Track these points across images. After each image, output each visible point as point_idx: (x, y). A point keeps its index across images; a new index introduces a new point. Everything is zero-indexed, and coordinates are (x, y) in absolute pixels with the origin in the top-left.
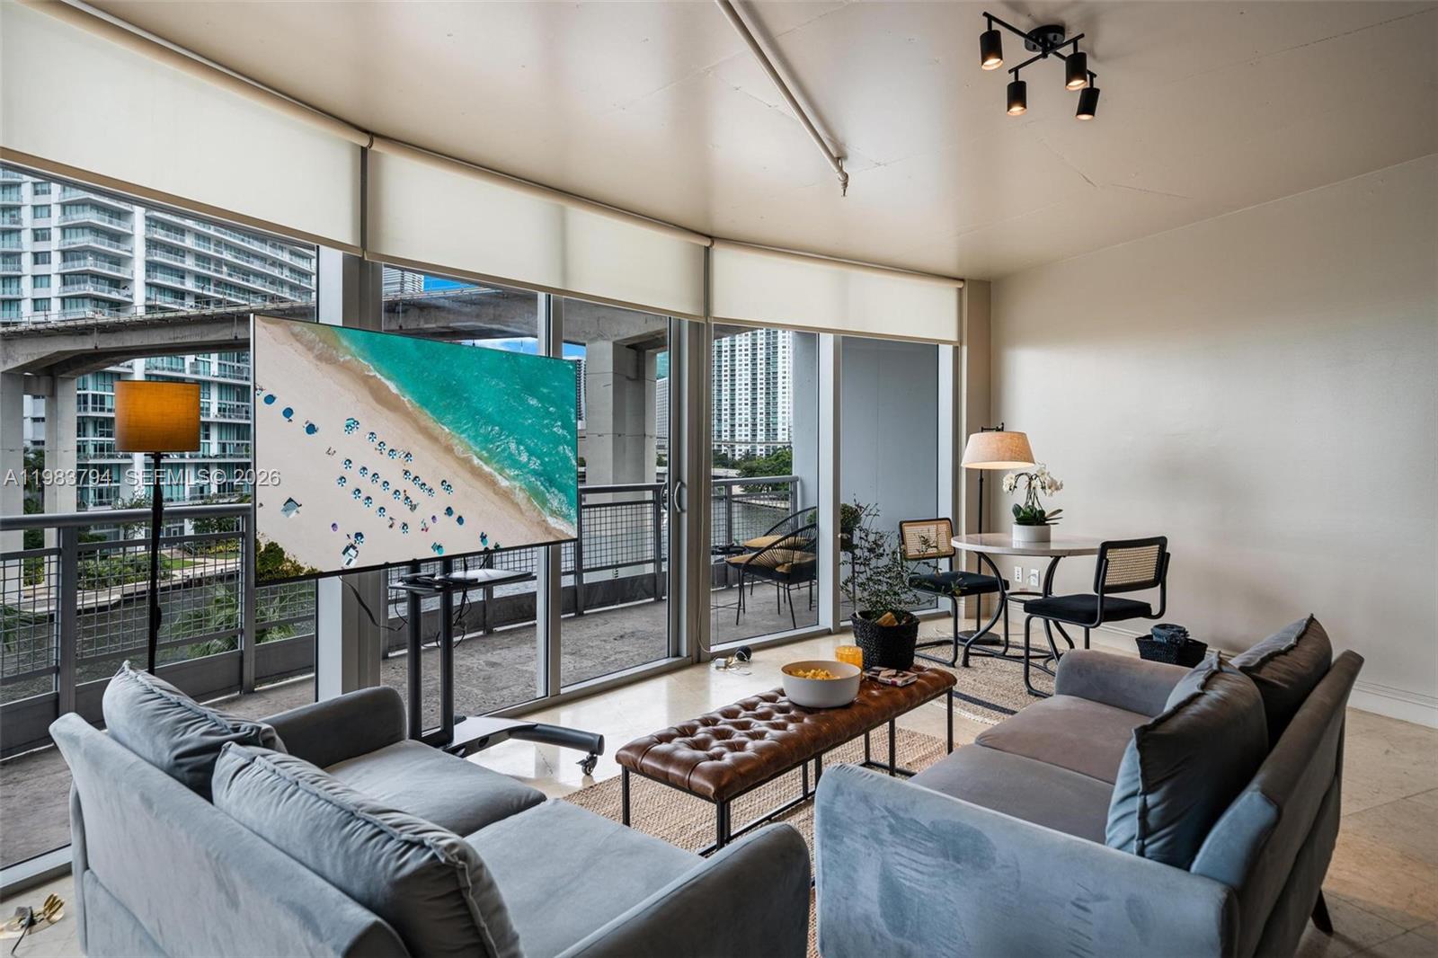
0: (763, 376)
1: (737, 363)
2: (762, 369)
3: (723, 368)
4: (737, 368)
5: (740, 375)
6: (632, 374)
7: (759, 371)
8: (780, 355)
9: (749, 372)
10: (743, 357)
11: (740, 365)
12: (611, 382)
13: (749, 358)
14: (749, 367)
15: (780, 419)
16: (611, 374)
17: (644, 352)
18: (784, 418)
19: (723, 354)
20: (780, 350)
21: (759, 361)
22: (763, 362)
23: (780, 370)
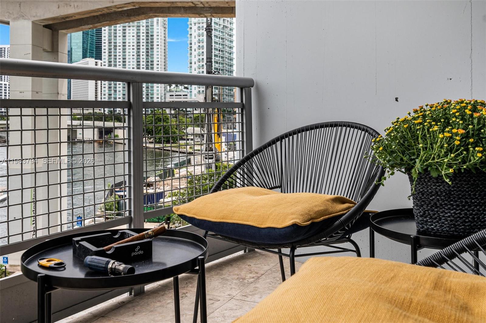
0: (144, 63)
1: (127, 54)
2: (143, 59)
3: (118, 57)
4: (127, 57)
5: (129, 62)
6: (47, 47)
7: (141, 60)
8: (155, 50)
9: (135, 60)
10: (131, 50)
11: (129, 55)
12: (30, 52)
13: (135, 51)
14: (135, 57)
15: (155, 91)
16: (31, 46)
17: (58, 32)
18: (158, 90)
19: (118, 48)
20: (155, 47)
21: (141, 54)
22: (144, 54)
23: (155, 60)
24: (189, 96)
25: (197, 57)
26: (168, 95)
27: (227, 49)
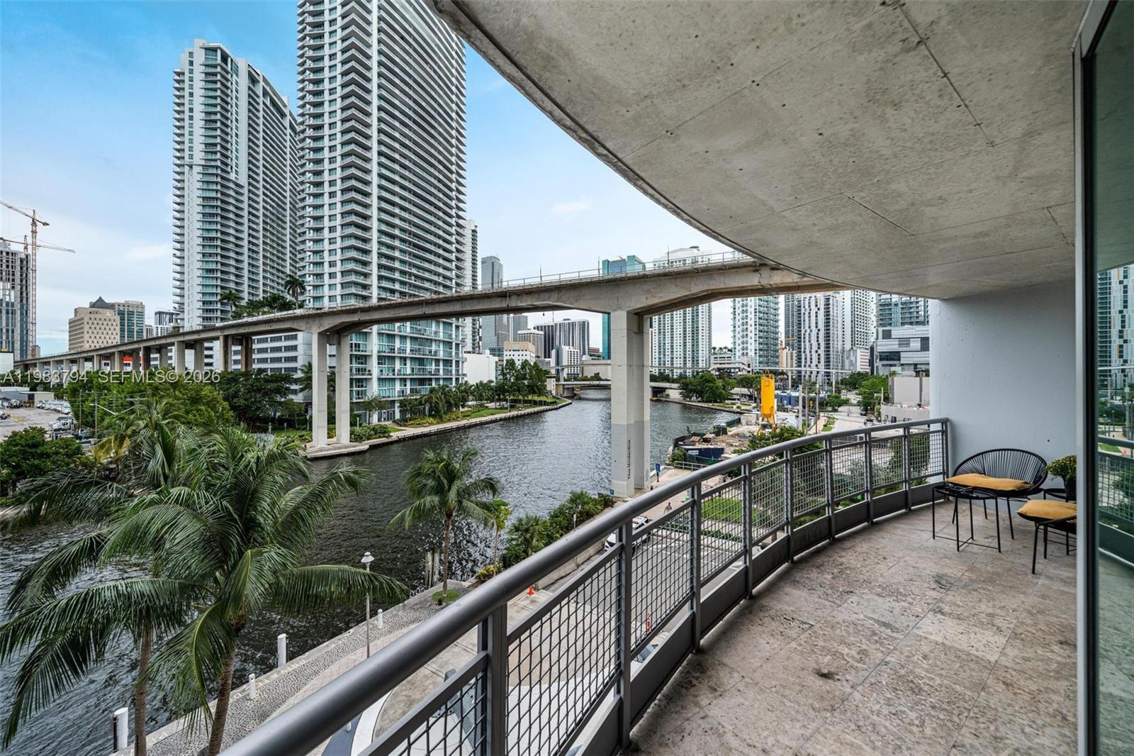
1: (675, 322)
4: (675, 324)
6: (636, 330)
8: (700, 316)
12: (626, 335)
13: (682, 318)
15: (700, 354)
16: (626, 330)
17: (643, 317)
23: (700, 325)
24: (732, 358)
25: (741, 321)
26: (712, 357)
27: (772, 311)
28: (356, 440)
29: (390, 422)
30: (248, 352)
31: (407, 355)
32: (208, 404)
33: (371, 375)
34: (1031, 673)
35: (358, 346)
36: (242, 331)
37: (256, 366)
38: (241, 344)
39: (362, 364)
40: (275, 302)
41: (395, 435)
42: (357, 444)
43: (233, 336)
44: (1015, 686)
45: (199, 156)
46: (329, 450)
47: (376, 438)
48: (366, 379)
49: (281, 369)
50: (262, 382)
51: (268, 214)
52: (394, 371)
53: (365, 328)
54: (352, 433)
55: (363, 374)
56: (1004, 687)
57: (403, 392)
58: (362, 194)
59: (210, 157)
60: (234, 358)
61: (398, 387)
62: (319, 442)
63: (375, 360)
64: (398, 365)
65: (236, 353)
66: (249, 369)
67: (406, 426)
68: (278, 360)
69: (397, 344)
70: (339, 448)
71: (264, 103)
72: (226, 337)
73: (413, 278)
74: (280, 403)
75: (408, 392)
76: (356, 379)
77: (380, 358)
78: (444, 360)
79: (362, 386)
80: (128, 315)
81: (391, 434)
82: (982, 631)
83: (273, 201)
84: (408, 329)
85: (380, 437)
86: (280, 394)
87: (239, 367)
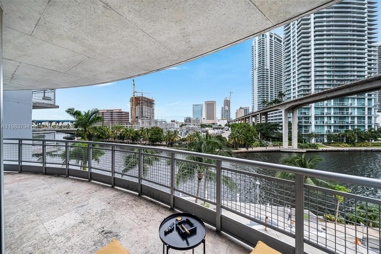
28: (300, 148)
29: (321, 143)
30: (267, 117)
31: (332, 115)
32: (252, 132)
33: (311, 124)
34: (30, 230)
35: (305, 113)
36: (264, 111)
37: (268, 122)
38: (265, 115)
39: (307, 120)
40: (276, 101)
41: (320, 149)
42: (301, 149)
43: (263, 113)
44: (30, 223)
45: (257, 66)
46: (288, 150)
47: (310, 148)
48: (309, 125)
49: (277, 122)
50: (270, 126)
51: (276, 75)
52: (324, 122)
53: (304, 106)
54: (298, 145)
55: (307, 124)
56: (33, 220)
57: (329, 131)
58: (306, 55)
59: (260, 65)
60: (263, 119)
61: (326, 129)
62: (285, 146)
63: (313, 118)
64: (326, 120)
65: (263, 118)
66: (267, 122)
67: (330, 146)
68: (276, 119)
69: (326, 111)
70: (293, 150)
71: (275, 42)
72: (261, 114)
73: (335, 81)
74: (275, 133)
75: (332, 131)
76: (304, 125)
77: (315, 117)
78: (358, 117)
79: (307, 128)
80: (246, 110)
81: (319, 148)
82: (61, 229)
83: (278, 70)
84: (332, 104)
85: (312, 148)
86: (275, 130)
87: (264, 122)
